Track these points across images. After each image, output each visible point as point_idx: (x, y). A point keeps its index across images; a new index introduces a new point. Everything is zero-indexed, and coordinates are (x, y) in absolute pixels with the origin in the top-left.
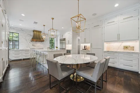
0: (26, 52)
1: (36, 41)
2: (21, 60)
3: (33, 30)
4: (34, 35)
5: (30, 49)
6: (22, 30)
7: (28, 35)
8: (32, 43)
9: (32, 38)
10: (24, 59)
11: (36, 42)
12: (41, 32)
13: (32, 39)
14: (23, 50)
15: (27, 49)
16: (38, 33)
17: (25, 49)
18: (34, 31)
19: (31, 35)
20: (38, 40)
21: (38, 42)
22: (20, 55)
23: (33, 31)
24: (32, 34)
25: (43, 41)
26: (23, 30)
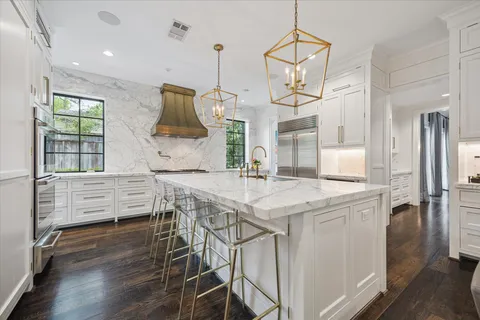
0: (132, 184)
1: (173, 135)
2: (109, 223)
3: (160, 85)
4: (165, 107)
5: (147, 172)
6: (117, 85)
7: (141, 109)
8: (155, 145)
9: (154, 121)
10: (123, 221)
11: (173, 140)
12: (194, 91)
13: (159, 123)
14: (119, 176)
15: (135, 172)
16: (180, 98)
17: (129, 173)
18: (164, 90)
19: (152, 110)
20: (183, 130)
21: (179, 140)
22: (108, 199)
23: (163, 92)
24: (157, 102)
25: (204, 133)
26: (119, 84)
